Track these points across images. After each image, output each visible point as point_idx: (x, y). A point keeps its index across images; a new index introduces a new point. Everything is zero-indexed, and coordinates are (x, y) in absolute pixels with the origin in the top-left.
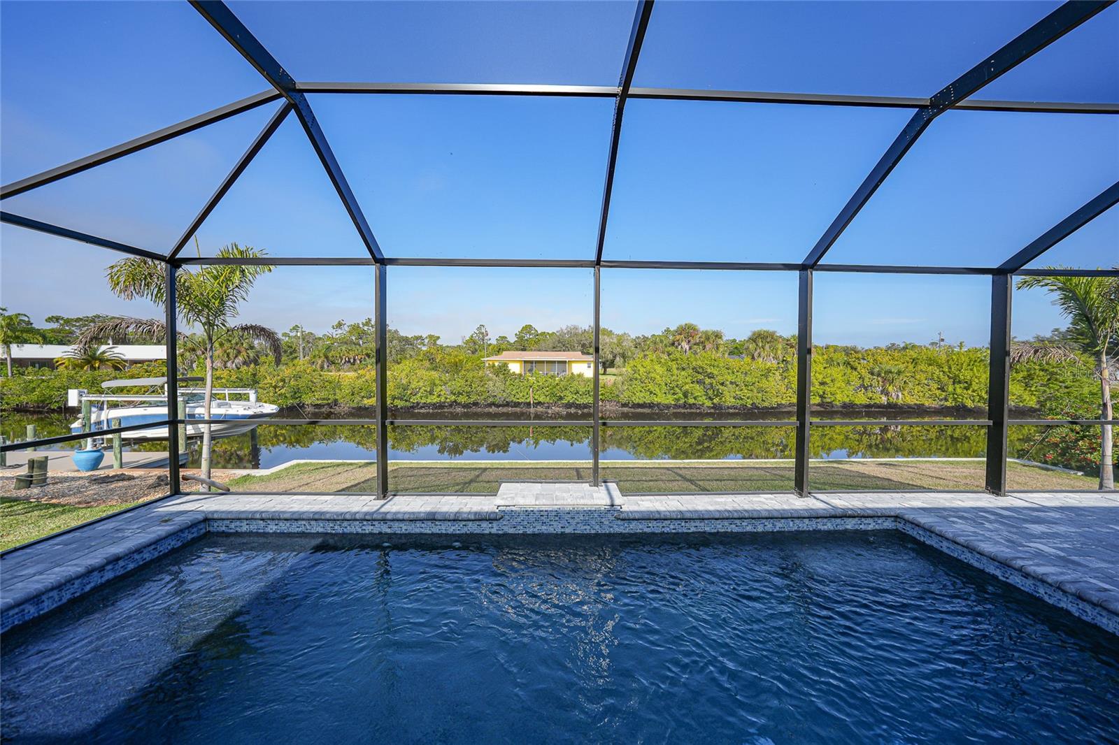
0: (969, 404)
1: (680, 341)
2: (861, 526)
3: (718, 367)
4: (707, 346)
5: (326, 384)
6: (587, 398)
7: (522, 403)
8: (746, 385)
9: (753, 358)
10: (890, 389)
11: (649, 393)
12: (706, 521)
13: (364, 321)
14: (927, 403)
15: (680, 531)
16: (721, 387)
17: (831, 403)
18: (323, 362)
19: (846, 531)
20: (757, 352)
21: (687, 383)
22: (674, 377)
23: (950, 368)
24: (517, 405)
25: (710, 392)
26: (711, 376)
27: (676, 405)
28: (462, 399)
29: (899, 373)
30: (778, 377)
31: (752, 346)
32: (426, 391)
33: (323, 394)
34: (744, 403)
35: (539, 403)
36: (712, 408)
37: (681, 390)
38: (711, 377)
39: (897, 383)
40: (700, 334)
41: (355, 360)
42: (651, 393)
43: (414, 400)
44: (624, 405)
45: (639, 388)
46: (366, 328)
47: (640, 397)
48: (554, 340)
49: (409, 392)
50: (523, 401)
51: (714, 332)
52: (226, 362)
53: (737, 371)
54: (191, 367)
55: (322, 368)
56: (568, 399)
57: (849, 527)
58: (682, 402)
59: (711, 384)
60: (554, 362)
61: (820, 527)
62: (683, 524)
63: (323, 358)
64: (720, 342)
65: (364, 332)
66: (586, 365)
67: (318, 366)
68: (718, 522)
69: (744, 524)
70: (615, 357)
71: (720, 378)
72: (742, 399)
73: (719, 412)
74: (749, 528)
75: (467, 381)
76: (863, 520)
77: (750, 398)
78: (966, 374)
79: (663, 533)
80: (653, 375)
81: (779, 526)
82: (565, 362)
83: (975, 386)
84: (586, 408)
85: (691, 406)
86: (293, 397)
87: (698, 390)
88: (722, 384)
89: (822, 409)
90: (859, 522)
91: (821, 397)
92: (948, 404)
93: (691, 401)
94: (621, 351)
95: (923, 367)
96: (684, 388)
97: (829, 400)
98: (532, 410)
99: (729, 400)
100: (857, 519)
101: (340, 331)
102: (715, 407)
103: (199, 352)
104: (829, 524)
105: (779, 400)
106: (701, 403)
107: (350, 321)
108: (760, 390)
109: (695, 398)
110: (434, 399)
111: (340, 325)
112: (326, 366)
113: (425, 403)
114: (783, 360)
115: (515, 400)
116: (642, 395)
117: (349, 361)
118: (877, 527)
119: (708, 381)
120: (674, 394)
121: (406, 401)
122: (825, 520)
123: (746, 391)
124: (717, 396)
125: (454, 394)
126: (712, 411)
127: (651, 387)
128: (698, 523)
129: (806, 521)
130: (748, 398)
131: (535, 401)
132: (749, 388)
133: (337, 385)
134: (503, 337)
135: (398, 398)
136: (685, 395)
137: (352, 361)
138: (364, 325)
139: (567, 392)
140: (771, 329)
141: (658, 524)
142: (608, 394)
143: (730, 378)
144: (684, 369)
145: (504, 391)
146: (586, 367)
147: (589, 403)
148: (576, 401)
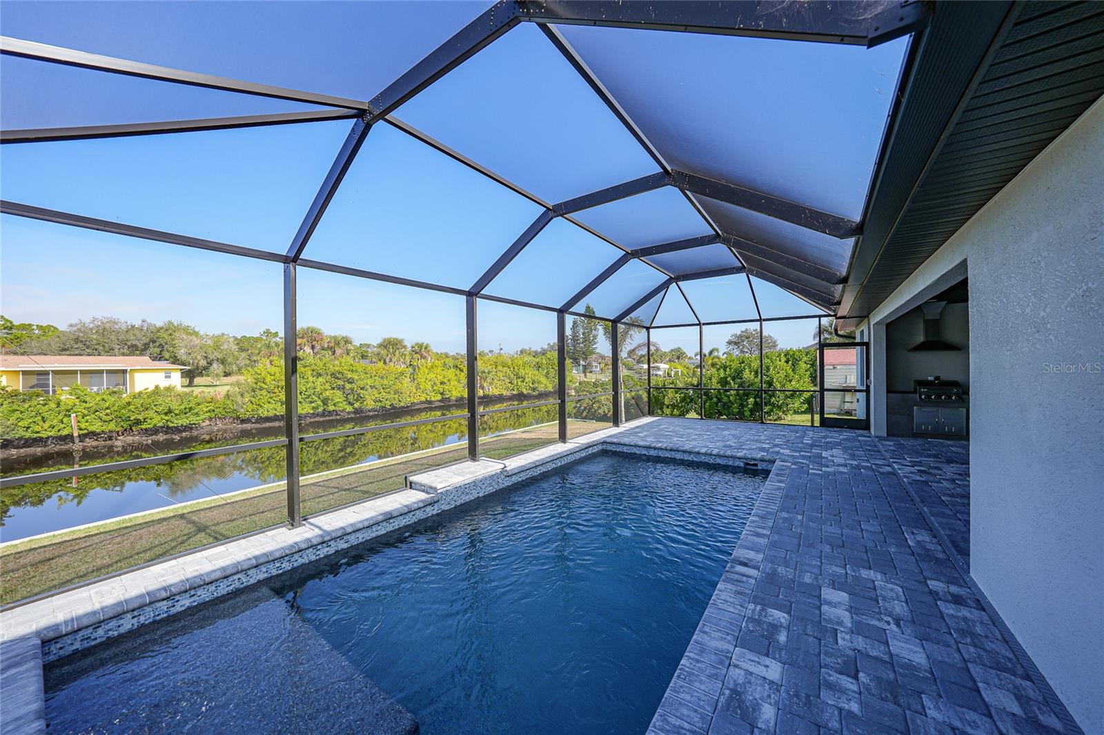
0: (525, 392)
1: (303, 345)
3: (356, 371)
4: (337, 351)
7: (48, 438)
8: (383, 389)
9: (385, 363)
10: (485, 385)
14: (505, 393)
16: (361, 391)
17: (449, 398)
20: (388, 358)
21: (327, 390)
22: (310, 384)
23: (514, 368)
25: (351, 397)
26: (351, 381)
27: (314, 413)
29: (489, 372)
30: (408, 380)
31: (384, 352)
34: (383, 404)
35: (93, 435)
36: (354, 412)
37: (319, 398)
38: (351, 383)
39: (488, 380)
40: (329, 339)
44: (245, 421)
45: (266, 398)
47: (269, 410)
50: (50, 434)
51: (343, 338)
53: (375, 376)
56: (154, 422)
58: (321, 409)
59: (352, 389)
60: (99, 372)
64: (349, 346)
66: (163, 374)
70: (210, 364)
71: (361, 383)
72: (381, 401)
73: (360, 417)
77: (389, 399)
78: (522, 373)
82: (124, 372)
83: (527, 380)
84: (184, 431)
85: (330, 413)
87: (338, 396)
88: (363, 388)
89: (443, 404)
91: (442, 394)
92: (514, 393)
93: (331, 408)
94: (220, 356)
95: (500, 368)
96: (323, 396)
97: (447, 396)
98: (77, 446)
99: (370, 404)
102: (356, 411)
105: (412, 400)
106: (341, 409)
108: (396, 392)
109: (334, 405)
114: (411, 365)
115: (27, 435)
116: (271, 406)
119: (348, 386)
120: (311, 402)
123: (384, 394)
124: (357, 400)
126: (353, 416)
130: (387, 400)
131: (81, 432)
132: (387, 391)
136: (325, 402)
140: (400, 337)
142: (220, 410)
143: (369, 382)
144: (320, 376)
146: (166, 377)
147: (192, 424)
148: (169, 423)
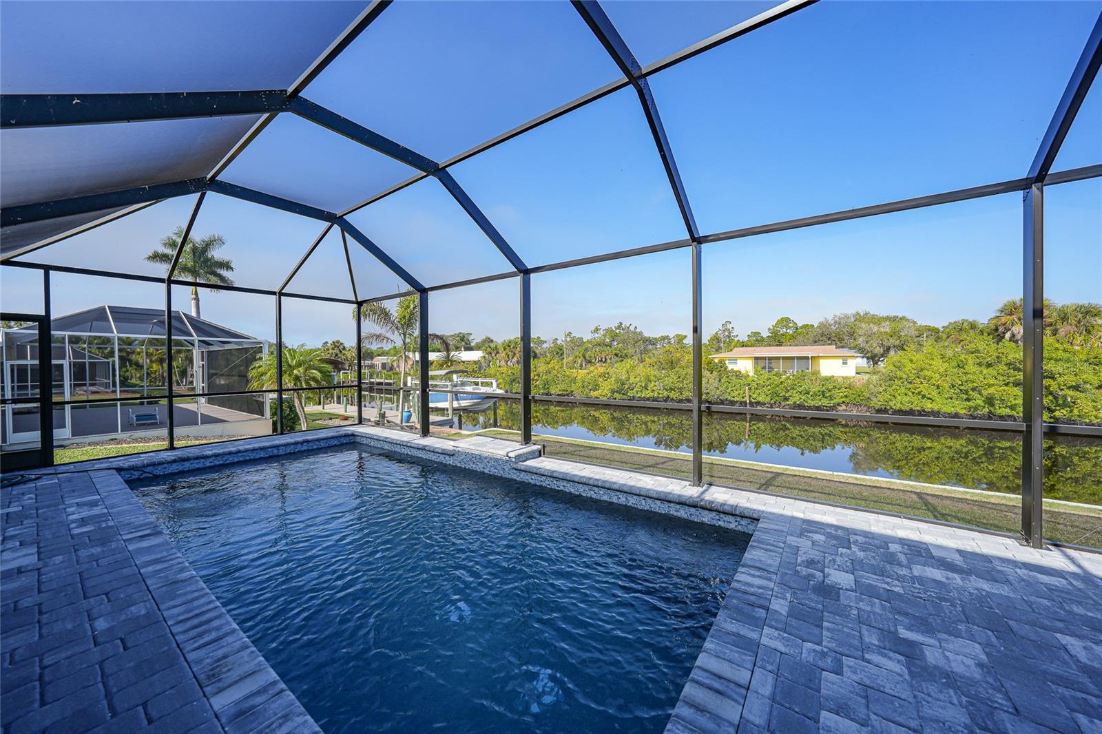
2: (720, 523)
5: (566, 378)
6: (820, 400)
7: (737, 401)
11: (920, 397)
12: (571, 483)
13: (617, 325)
15: (553, 487)
16: (1071, 393)
18: (582, 361)
19: (702, 524)
22: (969, 376)
24: (732, 403)
27: (971, 415)
28: (673, 395)
32: (641, 386)
33: (563, 386)
35: (758, 403)
37: (981, 394)
41: (606, 359)
42: (924, 397)
43: (630, 394)
44: (879, 411)
45: (903, 389)
46: (618, 331)
47: (903, 401)
48: (815, 334)
49: (627, 387)
50: (738, 399)
52: (507, 361)
54: (489, 365)
55: (581, 366)
56: (795, 399)
57: (706, 520)
58: (983, 411)
60: (792, 358)
61: (673, 512)
62: (555, 482)
63: (582, 358)
65: (616, 335)
66: (841, 361)
67: (578, 365)
68: (581, 486)
69: (602, 492)
74: (605, 498)
75: (679, 377)
76: (722, 515)
79: (541, 486)
80: (928, 373)
81: (632, 501)
82: (812, 358)
84: (819, 411)
86: (544, 388)
88: (1076, 388)
90: (717, 517)
94: (897, 343)
96: (985, 393)
100: (714, 513)
101: (597, 335)
103: (493, 355)
104: (682, 512)
107: (604, 327)
110: (648, 394)
111: (597, 330)
112: (584, 365)
113: (640, 397)
115: (729, 398)
116: (908, 399)
117: (601, 361)
118: (739, 528)
120: (968, 400)
121: (623, 394)
122: (678, 507)
124: (1062, 406)
125: (667, 390)
127: (924, 388)
128: (565, 484)
129: (658, 502)
131: (752, 401)
133: (574, 380)
134: (756, 333)
135: (617, 392)
137: (604, 360)
138: (616, 329)
139: (795, 392)
141: (538, 478)
144: (989, 365)
145: (718, 388)
146: (844, 363)
147: (824, 406)
148: (804, 403)
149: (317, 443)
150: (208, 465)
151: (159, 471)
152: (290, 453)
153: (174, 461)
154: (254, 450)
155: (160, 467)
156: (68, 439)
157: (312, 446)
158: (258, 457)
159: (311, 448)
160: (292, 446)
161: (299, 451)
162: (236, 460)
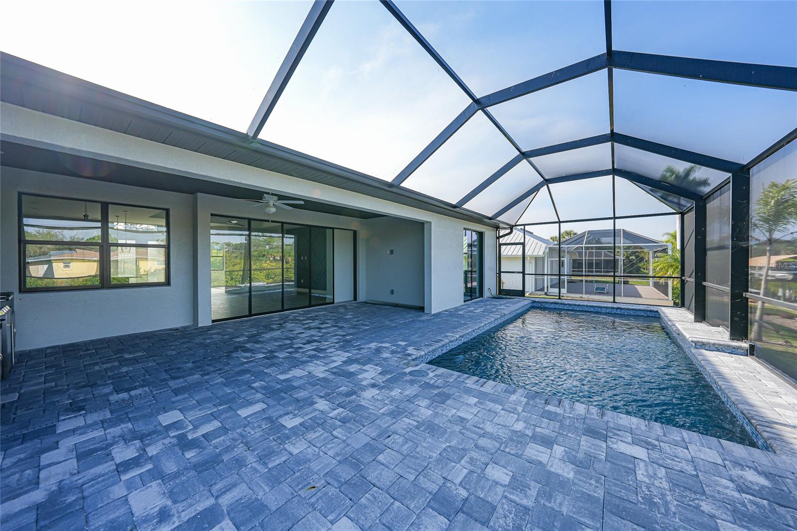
149: (628, 311)
150: (566, 308)
151: (547, 306)
152: (608, 313)
153: (552, 303)
154: (587, 306)
155: (547, 304)
156: (565, 294)
157: (624, 312)
158: (590, 310)
159: (623, 313)
160: (610, 309)
161: (615, 313)
162: (578, 309)
